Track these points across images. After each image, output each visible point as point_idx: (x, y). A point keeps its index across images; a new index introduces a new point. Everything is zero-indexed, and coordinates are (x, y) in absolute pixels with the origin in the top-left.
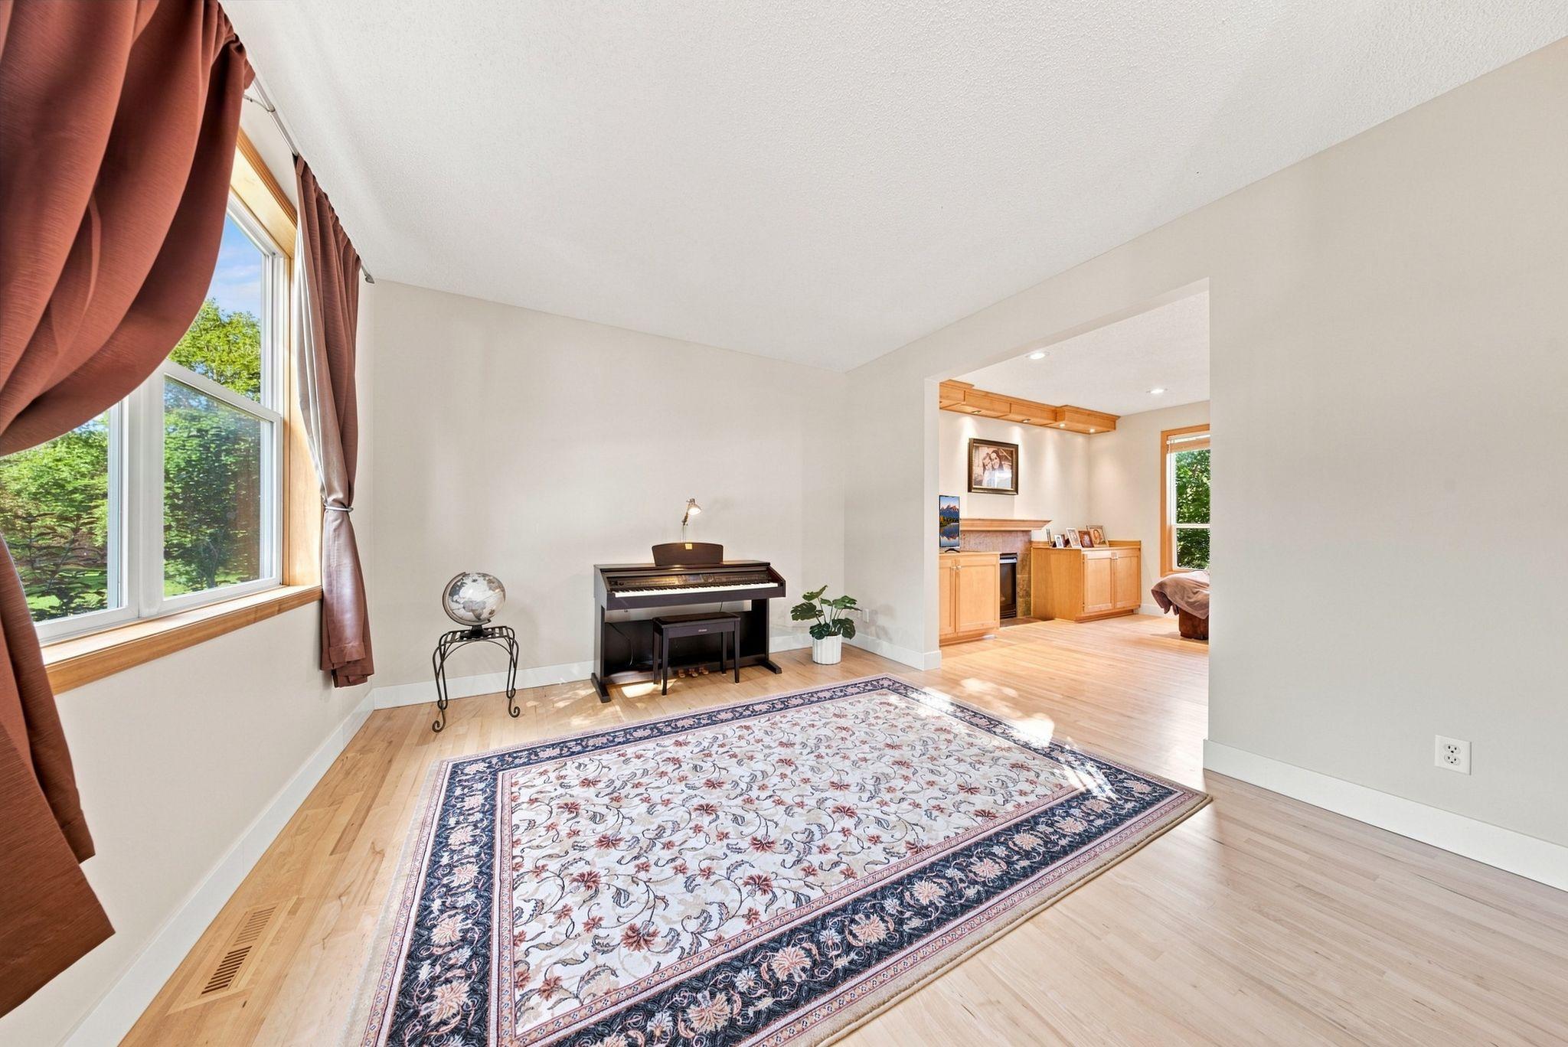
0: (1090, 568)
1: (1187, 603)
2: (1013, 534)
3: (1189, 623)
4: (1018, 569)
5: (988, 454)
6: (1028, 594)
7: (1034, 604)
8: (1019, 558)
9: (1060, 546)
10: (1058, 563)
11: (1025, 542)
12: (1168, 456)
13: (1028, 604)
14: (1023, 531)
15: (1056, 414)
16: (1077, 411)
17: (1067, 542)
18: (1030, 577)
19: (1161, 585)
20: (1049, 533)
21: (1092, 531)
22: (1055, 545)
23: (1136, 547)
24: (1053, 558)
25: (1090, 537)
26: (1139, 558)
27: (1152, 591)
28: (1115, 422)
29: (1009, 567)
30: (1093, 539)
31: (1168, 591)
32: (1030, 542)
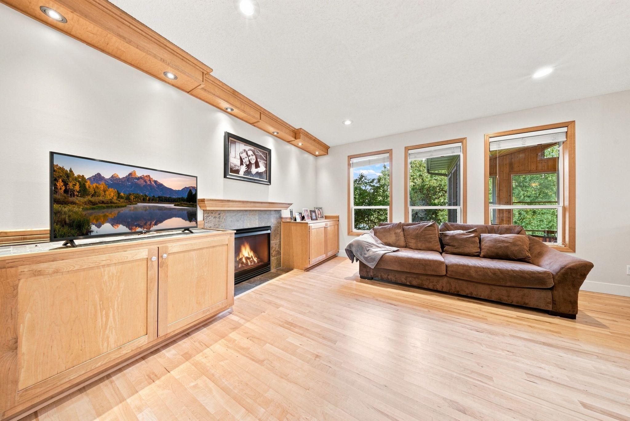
0: (313, 233)
1: (364, 257)
2: (267, 213)
3: (365, 270)
4: (272, 238)
5: (245, 150)
6: (279, 253)
7: (283, 260)
8: (272, 229)
9: (299, 220)
10: (295, 231)
11: (277, 218)
12: (351, 169)
13: (279, 260)
14: (275, 211)
15: (296, 134)
16: (308, 136)
17: (303, 218)
18: (280, 242)
19: (350, 246)
20: (291, 212)
21: (317, 211)
22: (295, 220)
23: (336, 219)
24: (293, 228)
25: (315, 214)
26: (338, 225)
27: (346, 250)
28: (328, 150)
29: (266, 235)
30: (317, 215)
31: (354, 250)
32: (281, 218)
